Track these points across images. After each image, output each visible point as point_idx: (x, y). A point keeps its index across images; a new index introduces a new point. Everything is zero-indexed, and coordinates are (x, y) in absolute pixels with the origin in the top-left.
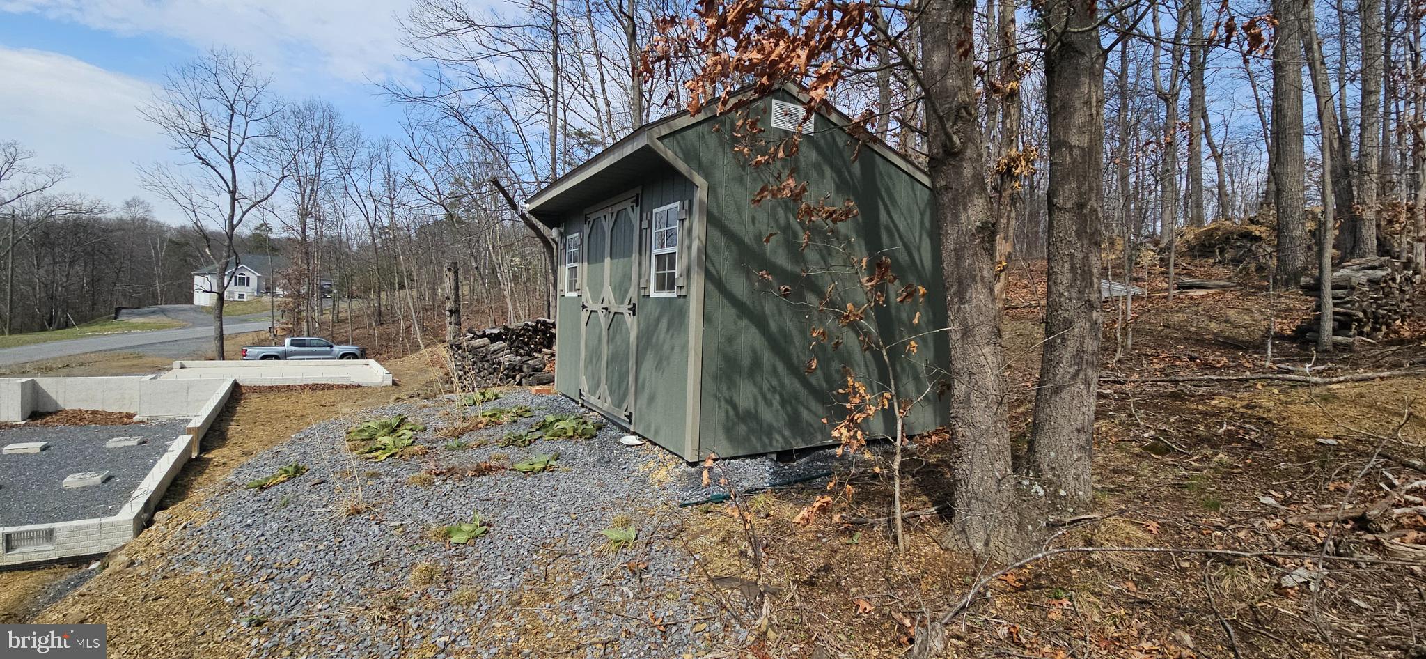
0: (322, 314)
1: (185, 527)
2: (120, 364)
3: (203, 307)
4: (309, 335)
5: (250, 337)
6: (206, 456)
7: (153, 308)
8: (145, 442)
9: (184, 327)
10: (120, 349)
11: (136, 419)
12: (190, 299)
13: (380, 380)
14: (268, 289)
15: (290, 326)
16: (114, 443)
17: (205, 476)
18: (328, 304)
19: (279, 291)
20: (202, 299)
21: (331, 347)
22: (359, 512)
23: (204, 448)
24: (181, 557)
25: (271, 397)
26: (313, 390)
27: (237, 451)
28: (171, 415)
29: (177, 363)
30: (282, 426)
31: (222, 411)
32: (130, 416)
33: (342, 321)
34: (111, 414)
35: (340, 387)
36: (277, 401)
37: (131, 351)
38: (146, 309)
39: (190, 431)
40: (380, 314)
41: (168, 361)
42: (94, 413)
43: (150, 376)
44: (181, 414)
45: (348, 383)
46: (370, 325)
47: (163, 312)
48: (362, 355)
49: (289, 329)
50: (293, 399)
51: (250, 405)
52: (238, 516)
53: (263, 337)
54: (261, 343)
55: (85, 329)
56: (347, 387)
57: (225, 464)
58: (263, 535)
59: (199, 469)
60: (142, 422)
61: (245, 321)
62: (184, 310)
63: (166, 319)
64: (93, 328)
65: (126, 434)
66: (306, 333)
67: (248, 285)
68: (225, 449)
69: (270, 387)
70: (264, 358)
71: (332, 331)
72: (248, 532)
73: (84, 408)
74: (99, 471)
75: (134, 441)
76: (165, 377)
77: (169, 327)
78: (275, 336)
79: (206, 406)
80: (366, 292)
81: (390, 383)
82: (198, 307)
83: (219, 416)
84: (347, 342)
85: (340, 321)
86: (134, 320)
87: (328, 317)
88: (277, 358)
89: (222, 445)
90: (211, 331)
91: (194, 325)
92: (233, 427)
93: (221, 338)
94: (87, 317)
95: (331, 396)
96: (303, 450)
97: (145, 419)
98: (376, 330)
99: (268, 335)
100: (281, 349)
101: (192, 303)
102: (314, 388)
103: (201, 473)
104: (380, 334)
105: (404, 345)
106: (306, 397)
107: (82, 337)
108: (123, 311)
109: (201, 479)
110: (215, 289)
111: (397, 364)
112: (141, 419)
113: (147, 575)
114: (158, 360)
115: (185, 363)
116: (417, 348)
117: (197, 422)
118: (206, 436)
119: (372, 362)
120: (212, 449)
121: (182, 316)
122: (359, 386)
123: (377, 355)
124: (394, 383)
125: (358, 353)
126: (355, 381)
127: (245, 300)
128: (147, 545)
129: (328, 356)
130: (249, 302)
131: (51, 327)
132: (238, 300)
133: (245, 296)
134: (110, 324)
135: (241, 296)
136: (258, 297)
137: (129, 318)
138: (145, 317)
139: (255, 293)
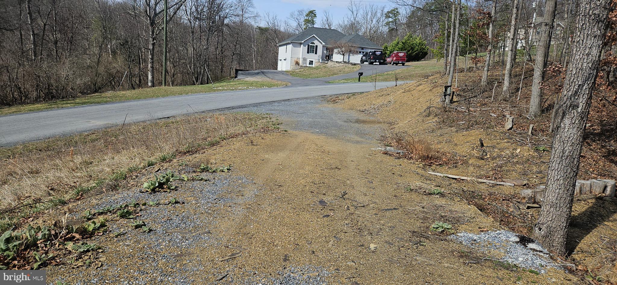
3: (287, 72)
7: (256, 71)
9: (287, 86)
12: (275, 66)
38: (253, 71)
47: (264, 74)
55: (217, 84)
61: (328, 83)
63: (268, 79)
64: (222, 84)
67: (316, 53)
77: (275, 86)
82: (283, 71)
94: (218, 77)
101: (279, 69)
107: (215, 91)
108: (239, 72)
121: (276, 78)
127: (313, 66)
130: (317, 68)
131: (197, 82)
132: (311, 66)
133: (314, 63)
134: (232, 82)
135: (311, 63)
136: (322, 64)
137: (244, 77)
138: (253, 77)
139: (321, 60)
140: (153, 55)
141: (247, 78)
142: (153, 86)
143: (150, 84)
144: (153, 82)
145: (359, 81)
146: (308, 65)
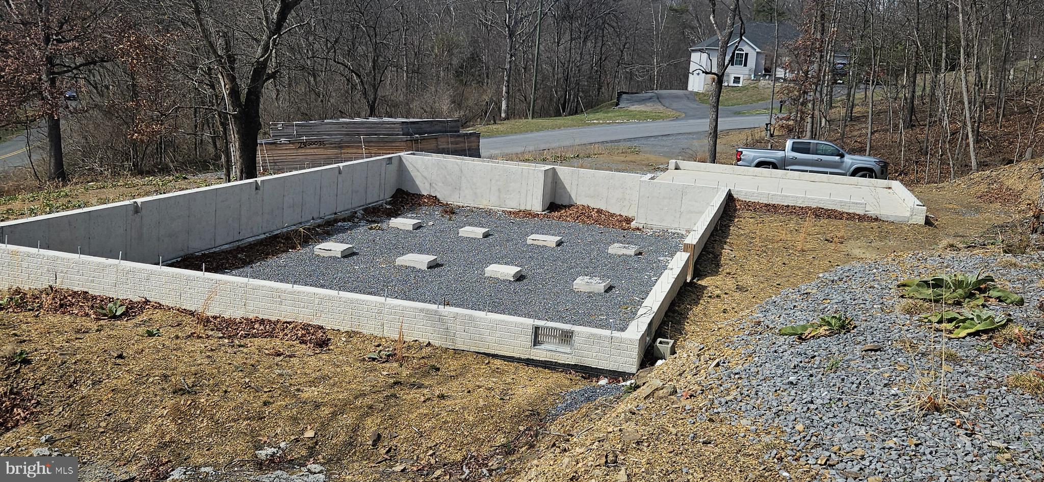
0: (831, 107)
1: (718, 365)
2: (622, 159)
3: (697, 94)
4: (812, 138)
5: (743, 136)
6: (699, 282)
7: (649, 94)
8: (640, 254)
9: (677, 118)
10: (619, 141)
11: (633, 224)
12: (684, 85)
13: (908, 214)
14: (768, 71)
15: (791, 123)
16: (616, 249)
17: (700, 307)
18: (840, 93)
19: (780, 73)
20: (697, 83)
21: (842, 156)
22: (938, 409)
23: (698, 273)
24: (723, 401)
25: (767, 218)
26: (817, 216)
27: (730, 283)
28: (665, 225)
29: (672, 162)
30: (778, 260)
31: (715, 229)
32: (629, 220)
33: (858, 119)
34: (612, 215)
35: (851, 217)
36: (772, 224)
37: (629, 144)
38: (644, 95)
39: (686, 248)
40: (912, 111)
41: (663, 160)
42: (599, 211)
43: (649, 176)
44: (674, 226)
45: (862, 213)
46: (896, 126)
47: (659, 98)
48: (883, 173)
49: (788, 126)
50: (792, 225)
51: (744, 224)
52: (778, 367)
53: (757, 137)
54: (754, 144)
55: (591, 116)
56: (862, 218)
57: (718, 296)
58: (812, 402)
59: (694, 297)
60: (638, 229)
61: (738, 113)
62: (677, 97)
63: (661, 108)
64: (598, 115)
65: (626, 241)
66: (809, 134)
67: (745, 65)
68: (718, 278)
69: (767, 205)
70: (760, 164)
71: (843, 135)
72: (793, 393)
73: (592, 206)
74: (603, 277)
75: (631, 251)
76: (663, 178)
77: (663, 118)
78: (772, 135)
79: (702, 219)
80: (897, 74)
81: (922, 221)
82: (692, 92)
83: (712, 235)
84: (861, 151)
85: (853, 119)
86: (632, 108)
87: (839, 112)
88: (775, 166)
89: (715, 273)
90: (705, 125)
91: (688, 117)
92: (726, 251)
93: (715, 134)
94: (592, 103)
95: (839, 229)
96: (841, 298)
97: (641, 227)
98: (904, 135)
99: (763, 134)
100: (780, 154)
101: (686, 89)
102: (819, 213)
103: (697, 303)
104: (910, 142)
105: (943, 162)
106: (809, 224)
107: (589, 125)
108: (624, 96)
109: (697, 309)
110: (715, 70)
111: (933, 191)
112: (637, 225)
113: (692, 410)
114: (653, 158)
115: (682, 163)
116: (965, 169)
117: (693, 239)
118: (699, 257)
119: (896, 185)
120: (706, 276)
121: (675, 105)
122: (877, 219)
123: (901, 174)
124: (928, 222)
125: (877, 168)
126: (872, 211)
127: (740, 85)
128: (680, 375)
129: (835, 169)
130: (744, 88)
131: (564, 111)
132: (736, 85)
133: (741, 80)
134: (612, 112)
135: (737, 80)
136: (755, 82)
137: (629, 104)
138: (642, 104)
139: (753, 76)
140: (509, 77)
141: (633, 107)
142: (507, 118)
143: (503, 115)
144: (506, 112)
145: (781, 112)
146: (731, 84)
